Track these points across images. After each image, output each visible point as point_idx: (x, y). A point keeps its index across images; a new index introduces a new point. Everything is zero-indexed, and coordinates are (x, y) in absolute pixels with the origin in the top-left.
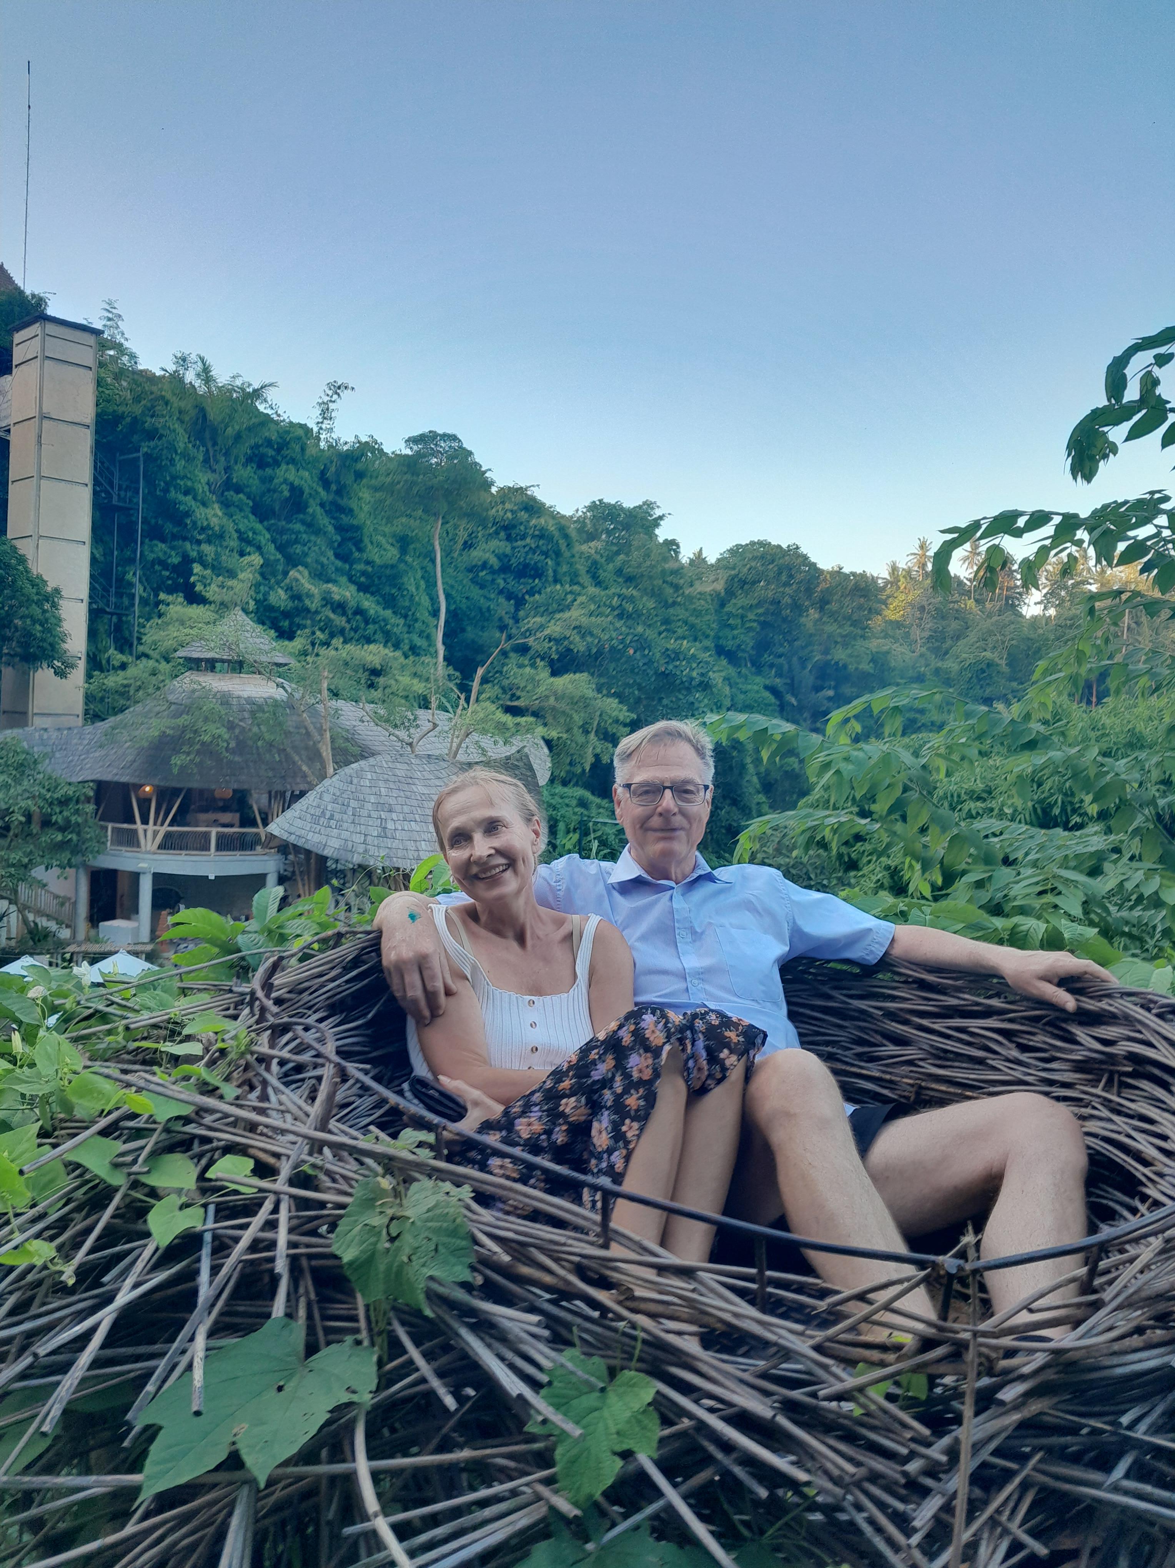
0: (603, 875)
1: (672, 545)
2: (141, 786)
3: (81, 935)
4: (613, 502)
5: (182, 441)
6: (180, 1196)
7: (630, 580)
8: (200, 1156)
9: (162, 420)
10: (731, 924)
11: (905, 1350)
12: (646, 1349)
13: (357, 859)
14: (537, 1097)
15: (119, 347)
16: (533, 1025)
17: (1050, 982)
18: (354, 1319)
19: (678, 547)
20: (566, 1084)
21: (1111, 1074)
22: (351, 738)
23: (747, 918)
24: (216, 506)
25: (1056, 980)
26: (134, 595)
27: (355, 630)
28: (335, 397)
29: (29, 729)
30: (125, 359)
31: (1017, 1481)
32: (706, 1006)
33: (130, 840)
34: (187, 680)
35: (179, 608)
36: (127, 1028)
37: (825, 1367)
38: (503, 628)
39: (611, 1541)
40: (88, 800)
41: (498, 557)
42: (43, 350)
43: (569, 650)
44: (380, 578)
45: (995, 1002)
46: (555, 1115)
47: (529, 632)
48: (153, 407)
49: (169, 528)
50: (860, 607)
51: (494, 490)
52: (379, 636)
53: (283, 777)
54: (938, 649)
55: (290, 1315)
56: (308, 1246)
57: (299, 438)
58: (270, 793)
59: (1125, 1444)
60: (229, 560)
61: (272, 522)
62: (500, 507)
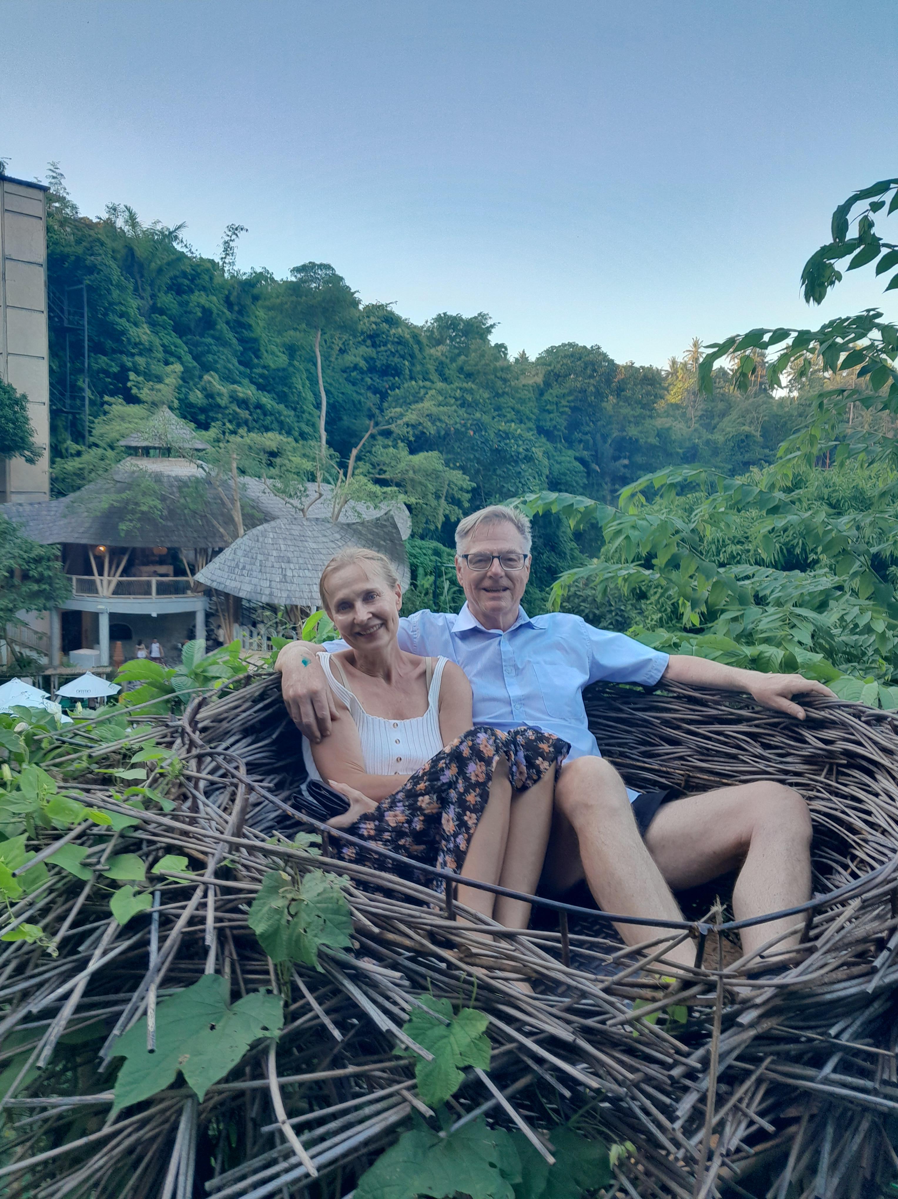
0: (449, 625)
1: (501, 348)
2: (97, 546)
3: (56, 662)
4: (454, 315)
5: (115, 273)
6: (133, 886)
7: (469, 376)
8: (147, 855)
9: (99, 258)
10: (545, 662)
11: (670, 989)
12: (481, 992)
13: (265, 599)
14: (401, 796)
15: (62, 199)
16: (397, 741)
17: (785, 697)
18: (267, 972)
19: (506, 349)
20: (422, 786)
21: (831, 765)
22: (256, 506)
23: (558, 655)
24: (145, 326)
25: (790, 696)
26: (84, 398)
27: (257, 421)
28: (234, 237)
29: (8, 504)
30: (68, 211)
31: (753, 1078)
32: (526, 724)
33: (90, 588)
34: (128, 464)
35: (119, 407)
36: (90, 756)
37: (611, 1004)
38: (371, 416)
39: (457, 1130)
40: (56, 558)
41: (365, 360)
42: (4, 205)
43: (423, 433)
44: (274, 379)
45: (744, 713)
46: (414, 809)
47: (393, 419)
48: (92, 247)
49: (109, 344)
50: (648, 394)
51: (361, 307)
52: (275, 425)
53: (206, 538)
54: (709, 424)
55: (218, 971)
56: (230, 920)
57: (208, 270)
58: (196, 550)
59: (834, 1048)
60: (157, 368)
61: (189, 337)
62: (366, 320)
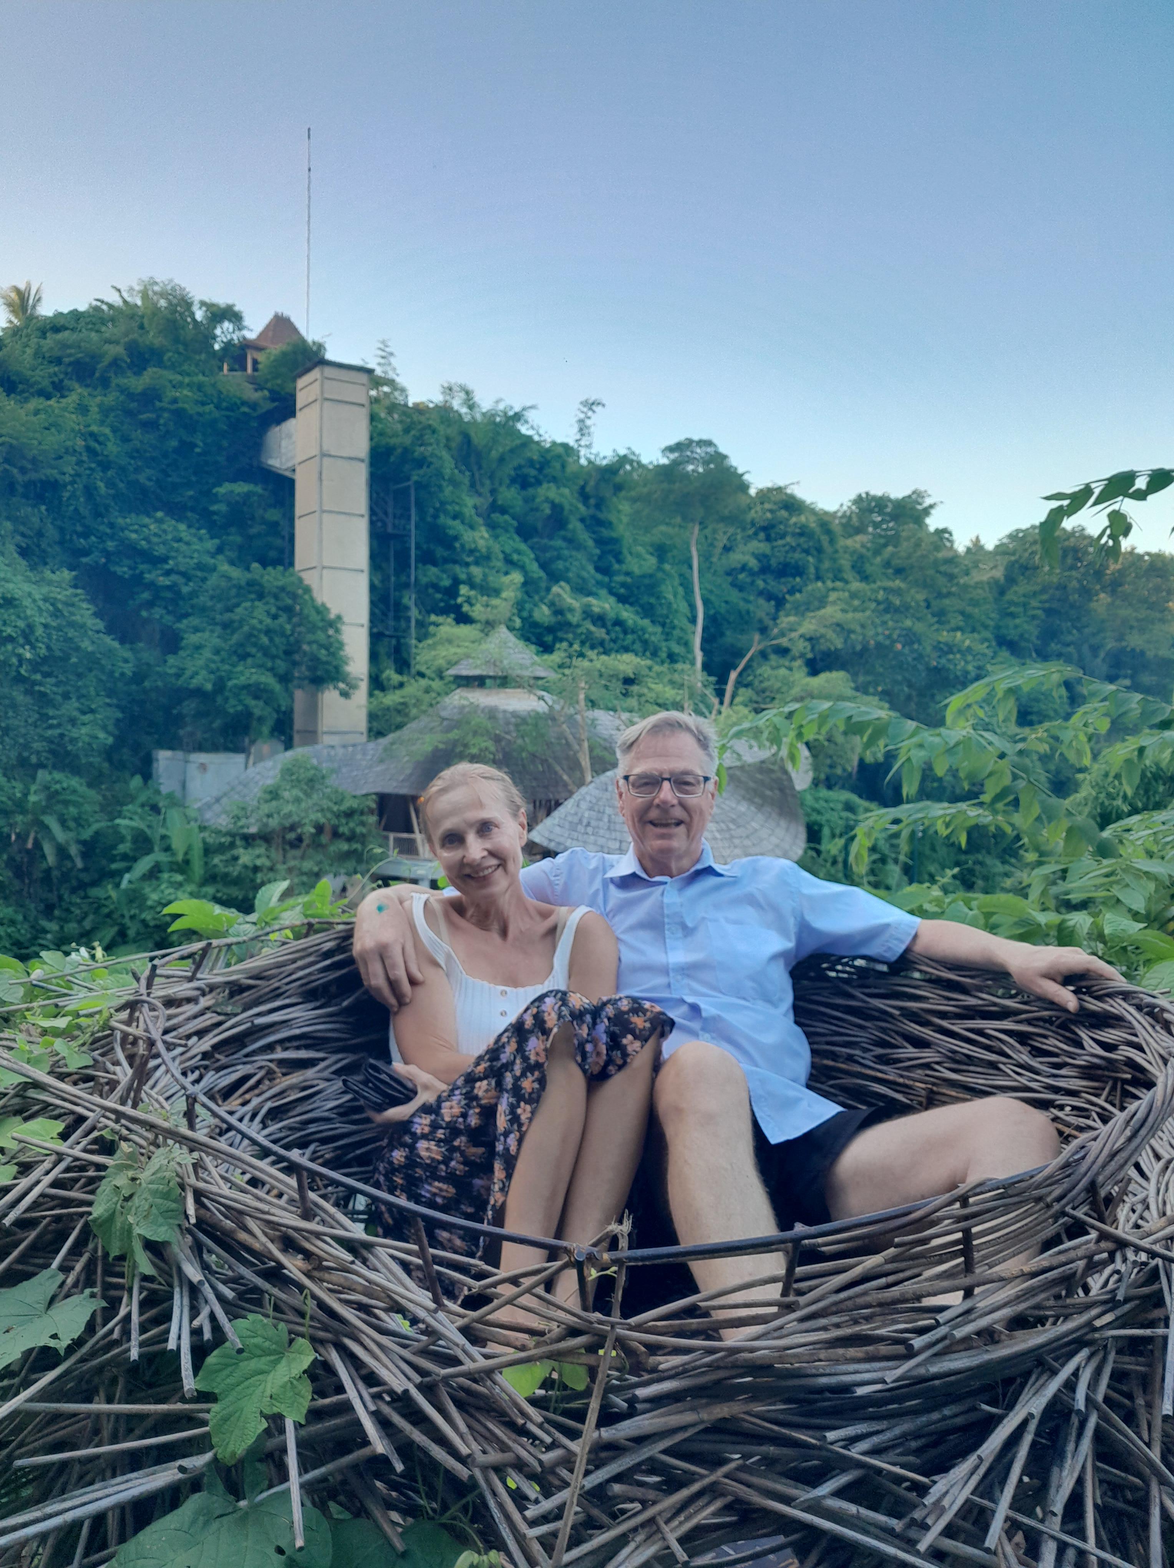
0: (605, 869)
4: (880, 494)
5: (448, 465)
9: (430, 449)
10: (727, 920)
11: (547, 1337)
15: (391, 383)
16: (504, 1014)
17: (1054, 980)
19: (951, 534)
21: (1114, 1081)
22: (607, 746)
24: (483, 529)
26: (410, 618)
27: (614, 641)
28: (590, 413)
29: (318, 747)
30: (397, 395)
31: (698, 1485)
33: (410, 849)
34: (457, 697)
35: (447, 629)
38: (762, 629)
40: (371, 812)
41: (758, 558)
42: (322, 392)
43: (826, 649)
44: (638, 588)
45: (1008, 1003)
47: (787, 631)
48: (422, 436)
49: (440, 552)
51: (752, 492)
52: (638, 646)
53: (546, 787)
57: (559, 456)
58: (533, 802)
60: (494, 580)
61: (535, 540)
62: (759, 508)
